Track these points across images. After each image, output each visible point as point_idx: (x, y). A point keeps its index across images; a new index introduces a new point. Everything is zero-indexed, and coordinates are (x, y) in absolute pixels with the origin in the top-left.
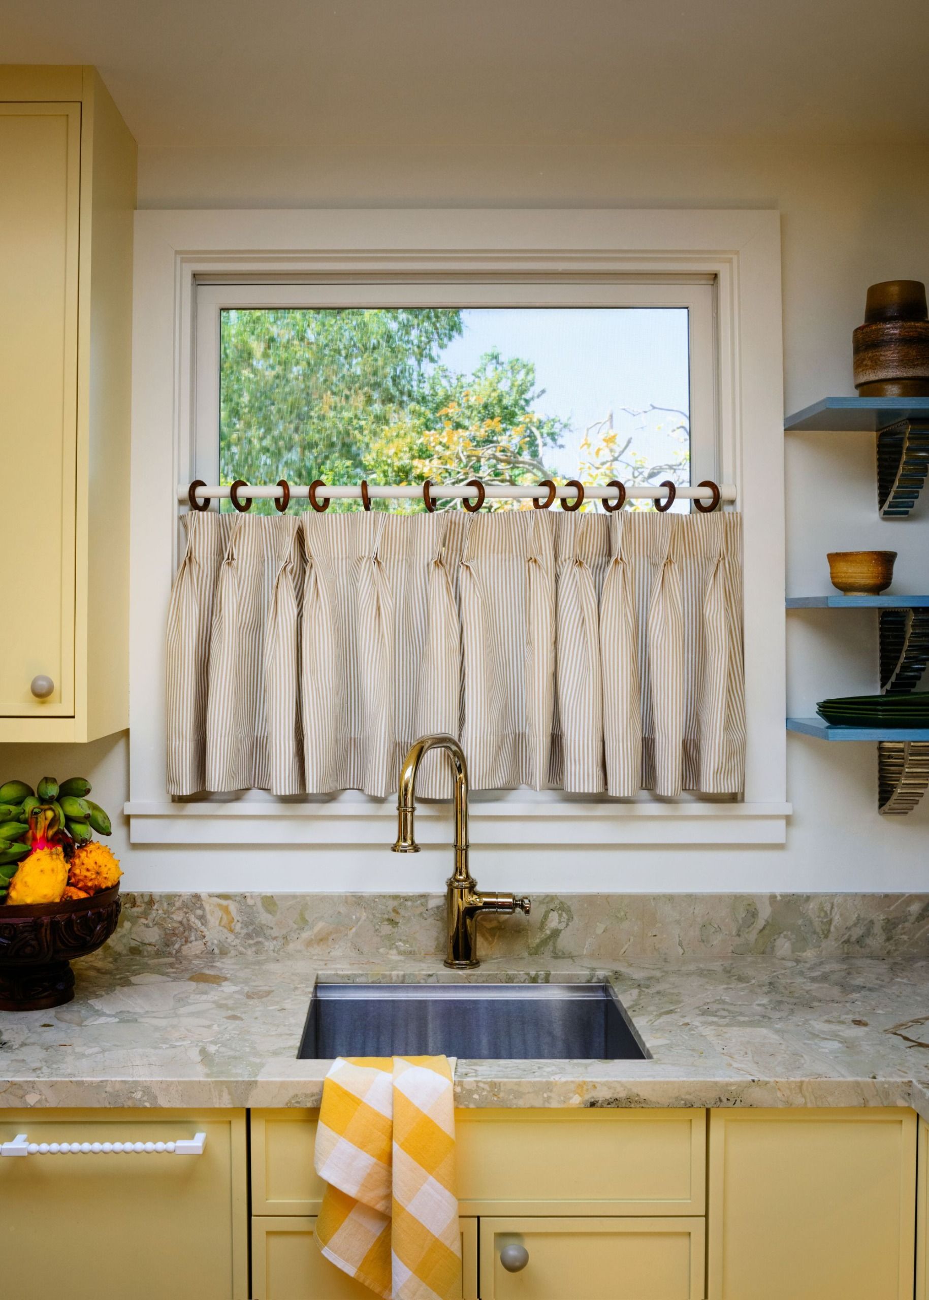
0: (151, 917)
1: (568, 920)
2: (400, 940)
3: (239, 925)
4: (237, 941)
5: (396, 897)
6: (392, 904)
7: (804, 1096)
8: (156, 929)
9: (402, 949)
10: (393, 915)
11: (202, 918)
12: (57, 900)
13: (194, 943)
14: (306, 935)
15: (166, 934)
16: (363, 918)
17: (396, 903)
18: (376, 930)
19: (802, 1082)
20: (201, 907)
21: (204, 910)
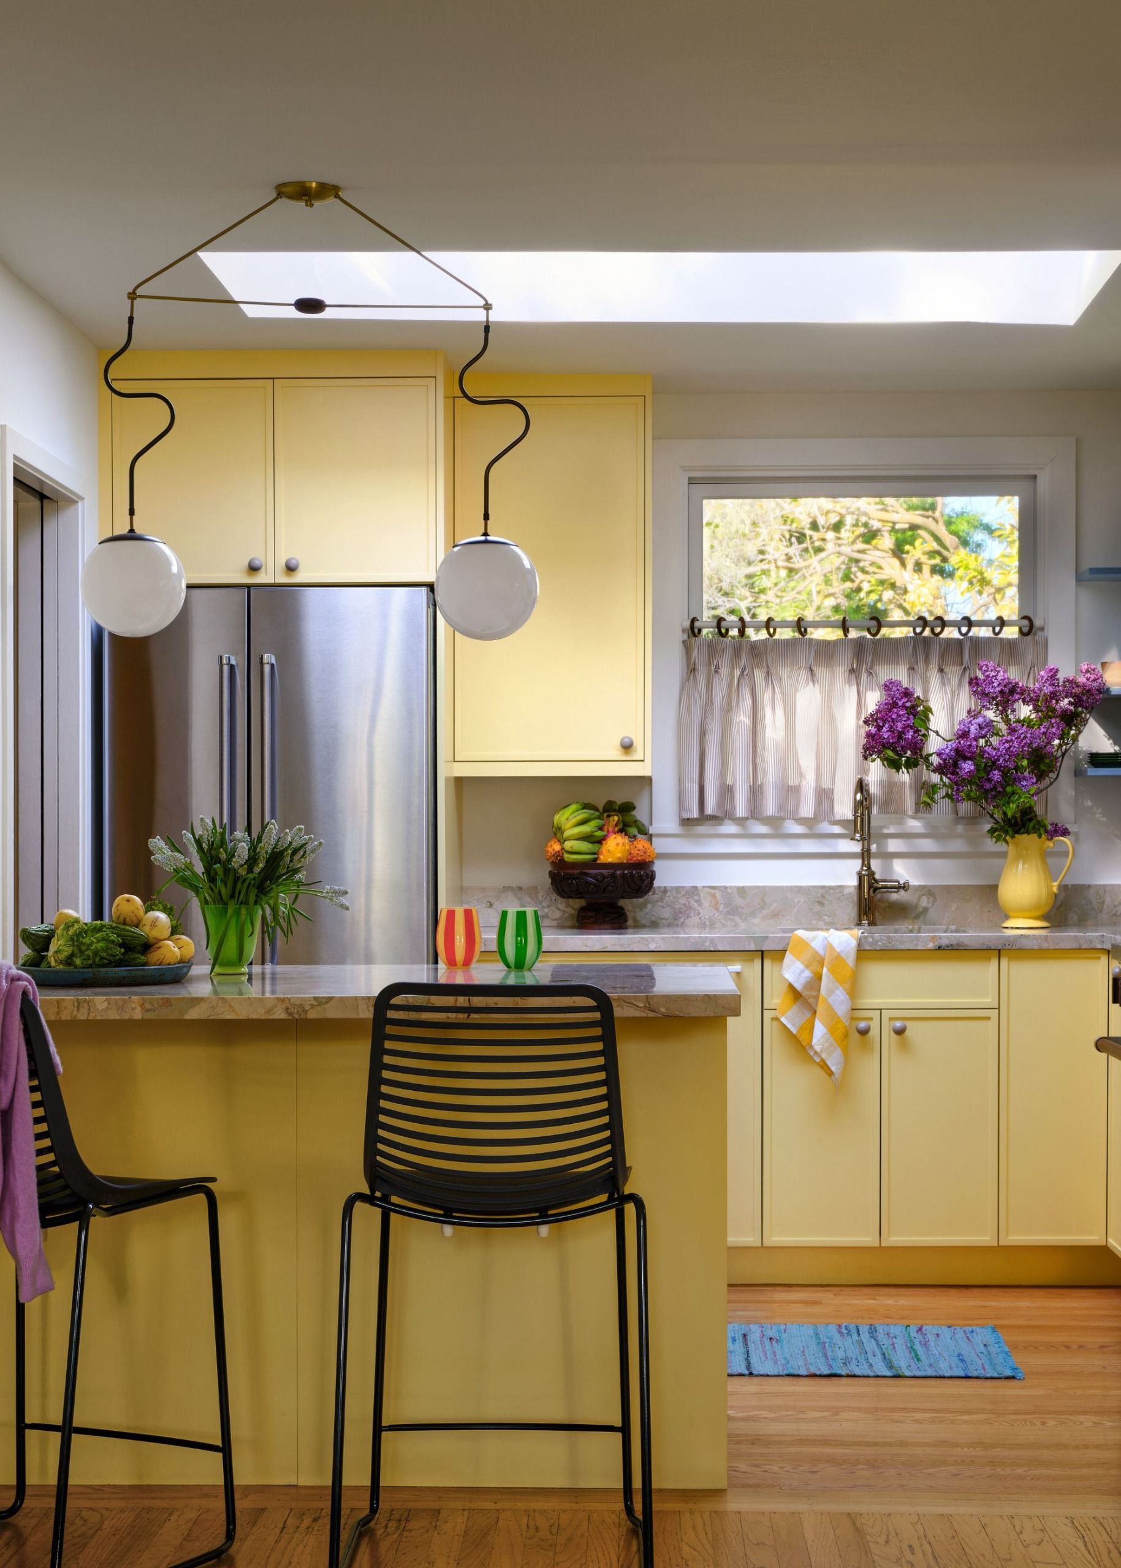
0: (665, 901)
1: (934, 901)
2: (826, 915)
3: (722, 906)
4: (720, 917)
5: (823, 887)
6: (821, 891)
7: (1048, 943)
8: (668, 908)
9: (826, 921)
10: (821, 899)
11: (698, 902)
12: (625, 862)
13: (693, 918)
14: (765, 912)
15: (675, 912)
16: (802, 900)
17: (823, 891)
18: (811, 909)
19: (1047, 936)
20: (698, 894)
21: (700, 896)
